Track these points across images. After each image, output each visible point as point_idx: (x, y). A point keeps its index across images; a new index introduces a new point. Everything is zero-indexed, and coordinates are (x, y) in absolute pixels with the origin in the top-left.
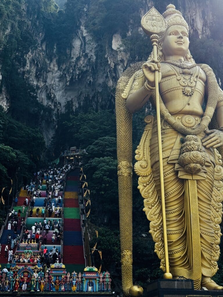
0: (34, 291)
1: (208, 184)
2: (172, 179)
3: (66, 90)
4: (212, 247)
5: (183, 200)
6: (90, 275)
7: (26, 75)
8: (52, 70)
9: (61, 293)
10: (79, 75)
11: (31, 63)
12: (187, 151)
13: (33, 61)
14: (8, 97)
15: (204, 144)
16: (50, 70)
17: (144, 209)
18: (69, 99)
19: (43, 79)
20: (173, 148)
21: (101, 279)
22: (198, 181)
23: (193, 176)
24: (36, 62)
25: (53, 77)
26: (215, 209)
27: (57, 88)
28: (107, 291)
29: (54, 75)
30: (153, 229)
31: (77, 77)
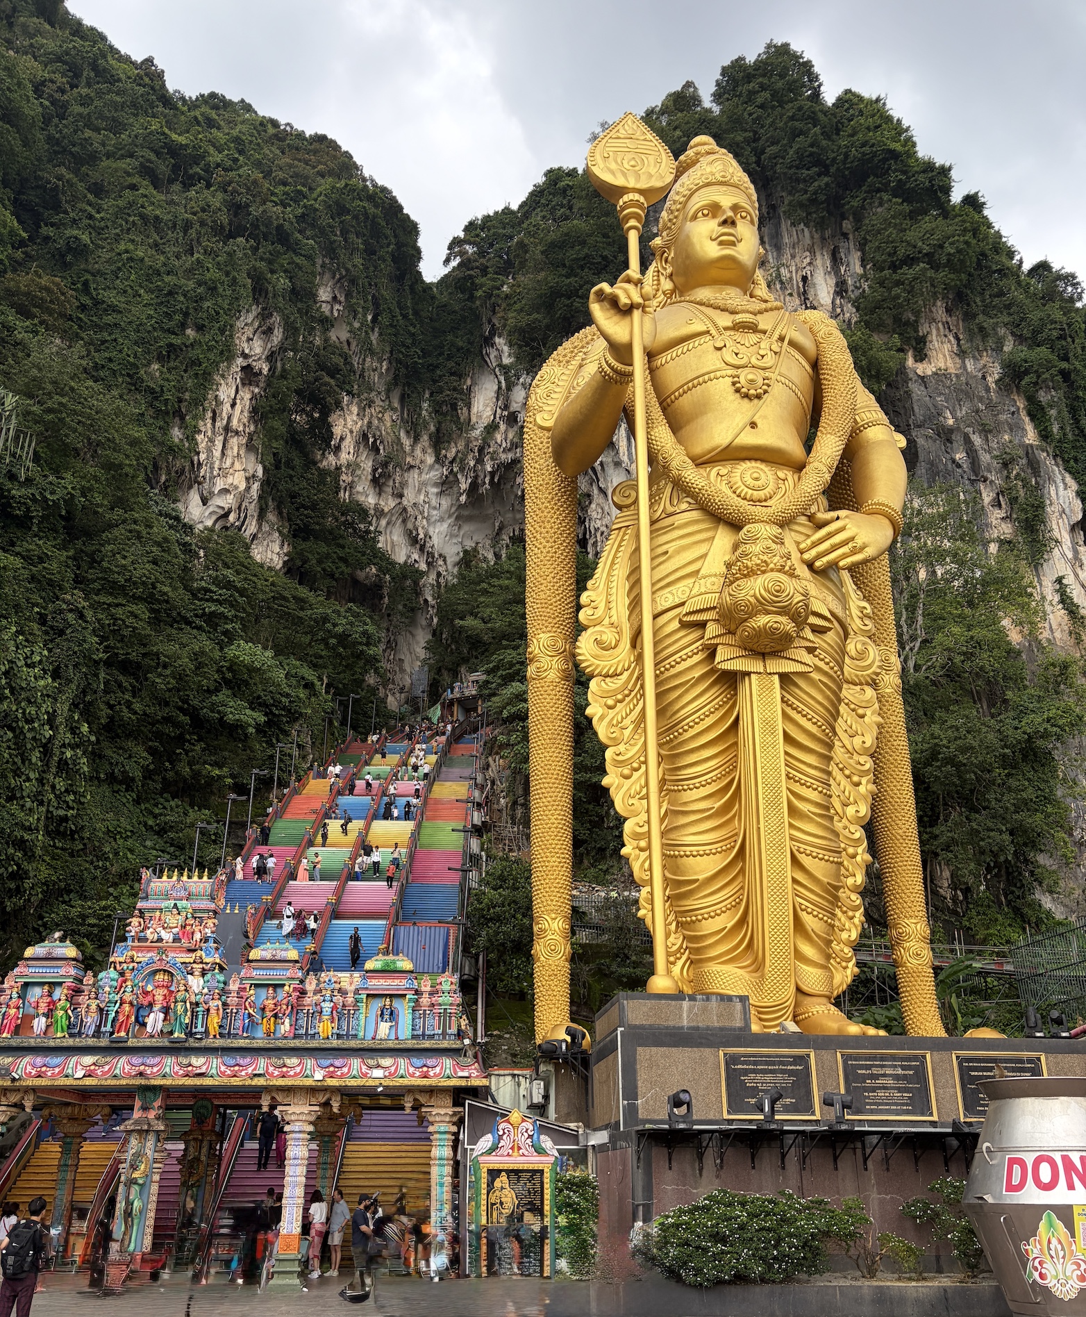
0: (183, 1036)
1: (821, 691)
2: (697, 673)
3: (457, 518)
4: (837, 898)
5: (736, 744)
6: (382, 981)
7: (344, 477)
8: (418, 462)
9: (280, 1044)
10: (492, 474)
11: (358, 443)
12: (745, 576)
13: (365, 436)
14: (285, 531)
15: (807, 556)
16: (412, 463)
17: (606, 781)
18: (469, 544)
19: (394, 487)
20: (698, 571)
21: (426, 995)
22: (785, 679)
23: (768, 662)
24: (371, 440)
25: (424, 484)
26: (848, 777)
27: (435, 512)
28: (444, 1038)
29: (425, 477)
30: (635, 843)
31: (487, 480)
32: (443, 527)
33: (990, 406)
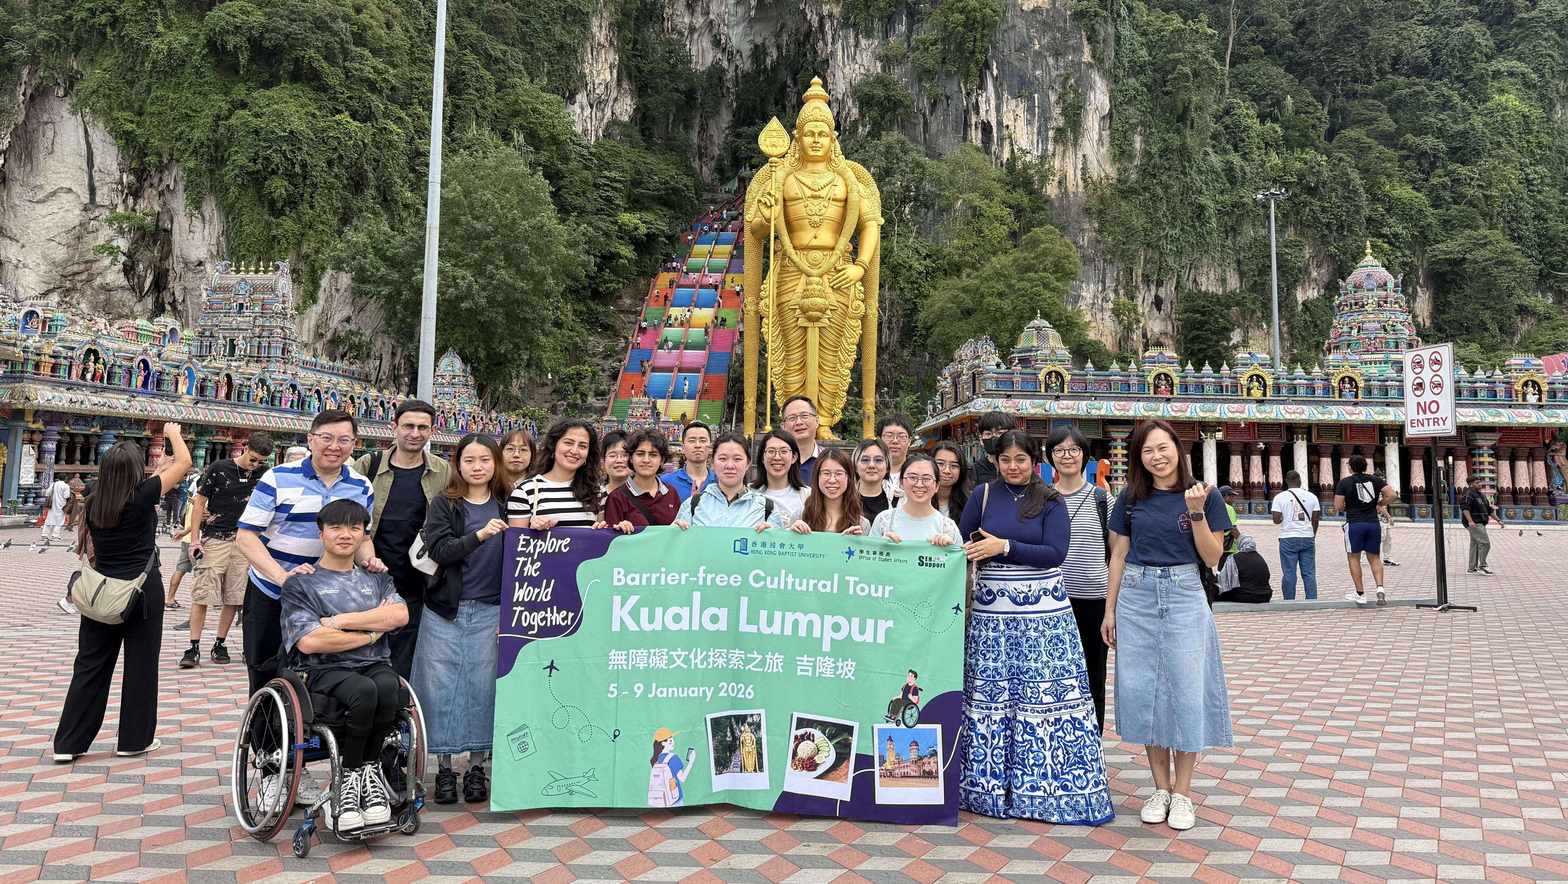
2: (794, 325)
3: (749, 21)
12: (807, 298)
14: (634, 88)
15: (831, 285)
18: (759, 40)
19: (703, 7)
20: (795, 290)
22: (821, 328)
23: (814, 324)
27: (733, 19)
32: (740, 30)
33: (1065, 35)
